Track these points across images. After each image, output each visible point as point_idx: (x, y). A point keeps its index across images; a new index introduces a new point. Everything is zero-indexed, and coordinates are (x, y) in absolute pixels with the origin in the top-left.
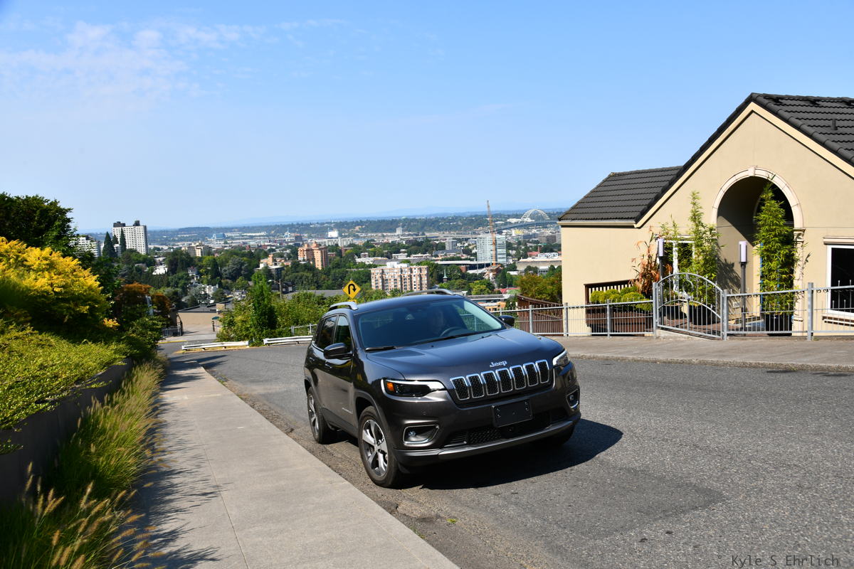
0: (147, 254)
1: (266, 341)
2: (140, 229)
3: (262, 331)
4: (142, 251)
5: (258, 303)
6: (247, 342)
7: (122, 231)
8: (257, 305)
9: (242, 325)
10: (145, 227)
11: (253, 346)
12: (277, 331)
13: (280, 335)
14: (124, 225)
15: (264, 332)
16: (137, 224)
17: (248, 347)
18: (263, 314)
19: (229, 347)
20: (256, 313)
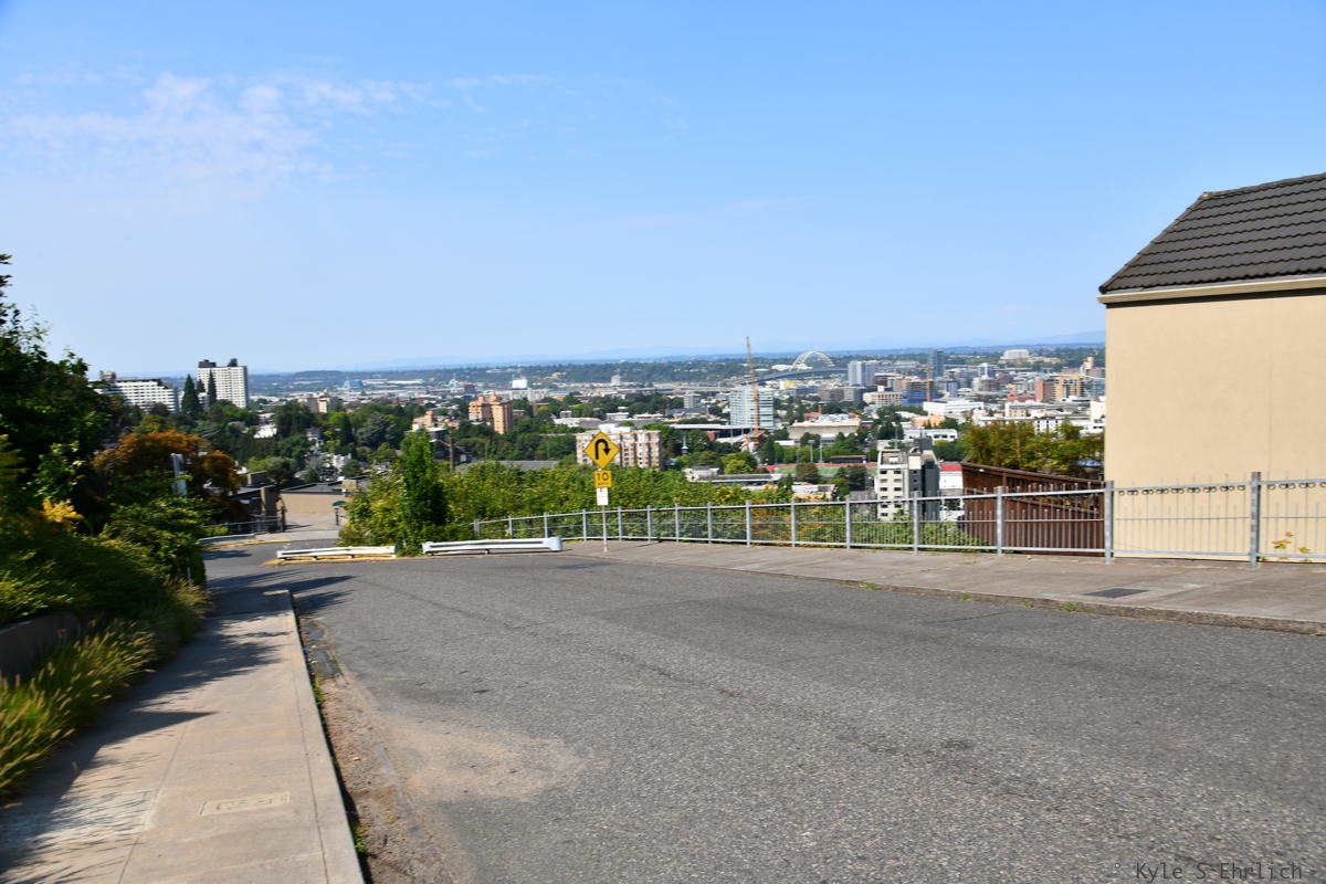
0: (248, 408)
1: (427, 546)
2: (239, 370)
3: (420, 529)
4: (240, 403)
5: (414, 477)
6: (392, 548)
7: (211, 375)
8: (411, 481)
9: (384, 517)
10: (245, 369)
11: (403, 555)
12: (448, 528)
13: (454, 536)
14: (214, 365)
15: (424, 530)
16: (233, 363)
17: (394, 557)
18: (423, 497)
19: (362, 555)
20: (408, 495)
